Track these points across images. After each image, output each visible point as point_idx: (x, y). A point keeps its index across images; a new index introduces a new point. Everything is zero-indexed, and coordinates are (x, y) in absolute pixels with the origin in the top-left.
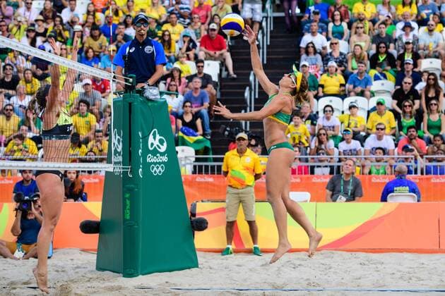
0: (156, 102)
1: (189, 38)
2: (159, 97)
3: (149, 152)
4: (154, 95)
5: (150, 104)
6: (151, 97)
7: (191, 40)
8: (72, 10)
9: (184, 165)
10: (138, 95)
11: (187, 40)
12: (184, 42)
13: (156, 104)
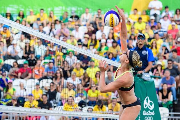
0: (149, 82)
1: (165, 48)
2: (150, 79)
3: (144, 109)
4: (147, 78)
5: (145, 83)
6: (146, 79)
7: (166, 49)
8: (102, 31)
9: (163, 118)
10: (139, 77)
11: (164, 49)
12: (163, 50)
13: (148, 83)
